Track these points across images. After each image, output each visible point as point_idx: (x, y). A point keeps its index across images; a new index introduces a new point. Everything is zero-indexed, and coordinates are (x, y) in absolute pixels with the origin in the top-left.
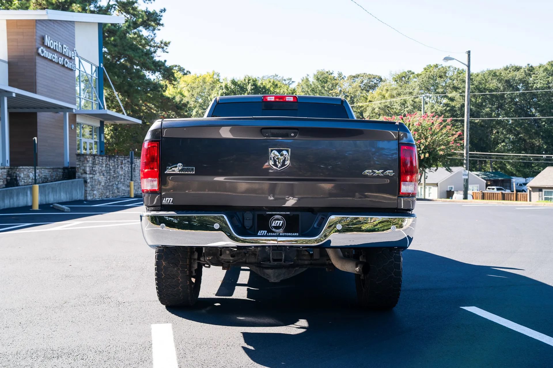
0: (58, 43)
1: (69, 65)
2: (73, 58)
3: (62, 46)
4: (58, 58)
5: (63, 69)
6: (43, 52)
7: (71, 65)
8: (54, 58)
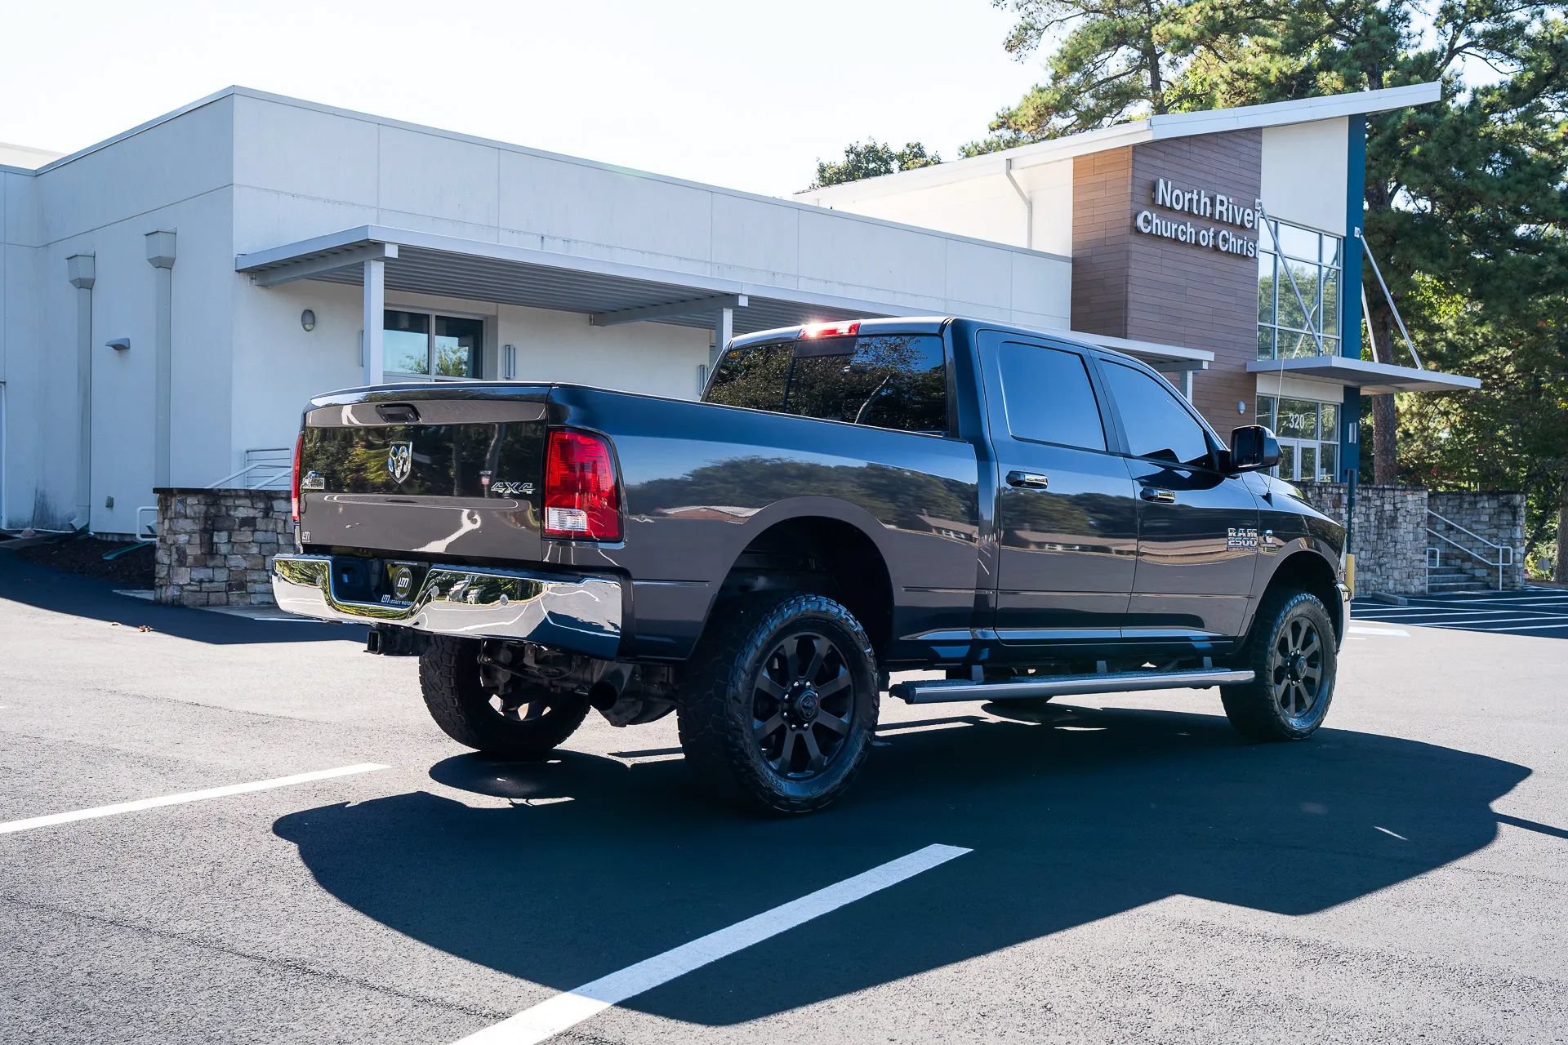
0: (1199, 194)
1: (1234, 243)
2: (1249, 226)
3: (1213, 200)
4: (1197, 234)
5: (1214, 257)
6: (1147, 221)
7: (1242, 245)
8: (1184, 233)
